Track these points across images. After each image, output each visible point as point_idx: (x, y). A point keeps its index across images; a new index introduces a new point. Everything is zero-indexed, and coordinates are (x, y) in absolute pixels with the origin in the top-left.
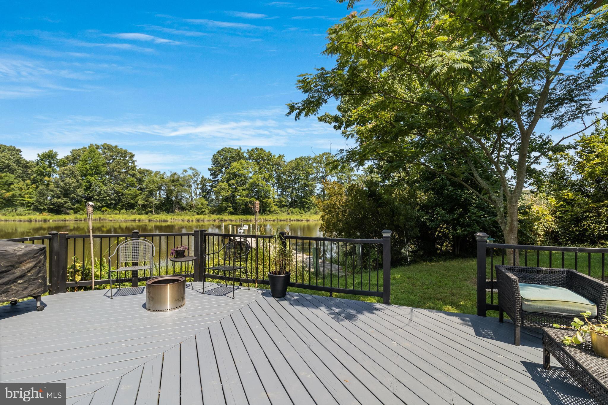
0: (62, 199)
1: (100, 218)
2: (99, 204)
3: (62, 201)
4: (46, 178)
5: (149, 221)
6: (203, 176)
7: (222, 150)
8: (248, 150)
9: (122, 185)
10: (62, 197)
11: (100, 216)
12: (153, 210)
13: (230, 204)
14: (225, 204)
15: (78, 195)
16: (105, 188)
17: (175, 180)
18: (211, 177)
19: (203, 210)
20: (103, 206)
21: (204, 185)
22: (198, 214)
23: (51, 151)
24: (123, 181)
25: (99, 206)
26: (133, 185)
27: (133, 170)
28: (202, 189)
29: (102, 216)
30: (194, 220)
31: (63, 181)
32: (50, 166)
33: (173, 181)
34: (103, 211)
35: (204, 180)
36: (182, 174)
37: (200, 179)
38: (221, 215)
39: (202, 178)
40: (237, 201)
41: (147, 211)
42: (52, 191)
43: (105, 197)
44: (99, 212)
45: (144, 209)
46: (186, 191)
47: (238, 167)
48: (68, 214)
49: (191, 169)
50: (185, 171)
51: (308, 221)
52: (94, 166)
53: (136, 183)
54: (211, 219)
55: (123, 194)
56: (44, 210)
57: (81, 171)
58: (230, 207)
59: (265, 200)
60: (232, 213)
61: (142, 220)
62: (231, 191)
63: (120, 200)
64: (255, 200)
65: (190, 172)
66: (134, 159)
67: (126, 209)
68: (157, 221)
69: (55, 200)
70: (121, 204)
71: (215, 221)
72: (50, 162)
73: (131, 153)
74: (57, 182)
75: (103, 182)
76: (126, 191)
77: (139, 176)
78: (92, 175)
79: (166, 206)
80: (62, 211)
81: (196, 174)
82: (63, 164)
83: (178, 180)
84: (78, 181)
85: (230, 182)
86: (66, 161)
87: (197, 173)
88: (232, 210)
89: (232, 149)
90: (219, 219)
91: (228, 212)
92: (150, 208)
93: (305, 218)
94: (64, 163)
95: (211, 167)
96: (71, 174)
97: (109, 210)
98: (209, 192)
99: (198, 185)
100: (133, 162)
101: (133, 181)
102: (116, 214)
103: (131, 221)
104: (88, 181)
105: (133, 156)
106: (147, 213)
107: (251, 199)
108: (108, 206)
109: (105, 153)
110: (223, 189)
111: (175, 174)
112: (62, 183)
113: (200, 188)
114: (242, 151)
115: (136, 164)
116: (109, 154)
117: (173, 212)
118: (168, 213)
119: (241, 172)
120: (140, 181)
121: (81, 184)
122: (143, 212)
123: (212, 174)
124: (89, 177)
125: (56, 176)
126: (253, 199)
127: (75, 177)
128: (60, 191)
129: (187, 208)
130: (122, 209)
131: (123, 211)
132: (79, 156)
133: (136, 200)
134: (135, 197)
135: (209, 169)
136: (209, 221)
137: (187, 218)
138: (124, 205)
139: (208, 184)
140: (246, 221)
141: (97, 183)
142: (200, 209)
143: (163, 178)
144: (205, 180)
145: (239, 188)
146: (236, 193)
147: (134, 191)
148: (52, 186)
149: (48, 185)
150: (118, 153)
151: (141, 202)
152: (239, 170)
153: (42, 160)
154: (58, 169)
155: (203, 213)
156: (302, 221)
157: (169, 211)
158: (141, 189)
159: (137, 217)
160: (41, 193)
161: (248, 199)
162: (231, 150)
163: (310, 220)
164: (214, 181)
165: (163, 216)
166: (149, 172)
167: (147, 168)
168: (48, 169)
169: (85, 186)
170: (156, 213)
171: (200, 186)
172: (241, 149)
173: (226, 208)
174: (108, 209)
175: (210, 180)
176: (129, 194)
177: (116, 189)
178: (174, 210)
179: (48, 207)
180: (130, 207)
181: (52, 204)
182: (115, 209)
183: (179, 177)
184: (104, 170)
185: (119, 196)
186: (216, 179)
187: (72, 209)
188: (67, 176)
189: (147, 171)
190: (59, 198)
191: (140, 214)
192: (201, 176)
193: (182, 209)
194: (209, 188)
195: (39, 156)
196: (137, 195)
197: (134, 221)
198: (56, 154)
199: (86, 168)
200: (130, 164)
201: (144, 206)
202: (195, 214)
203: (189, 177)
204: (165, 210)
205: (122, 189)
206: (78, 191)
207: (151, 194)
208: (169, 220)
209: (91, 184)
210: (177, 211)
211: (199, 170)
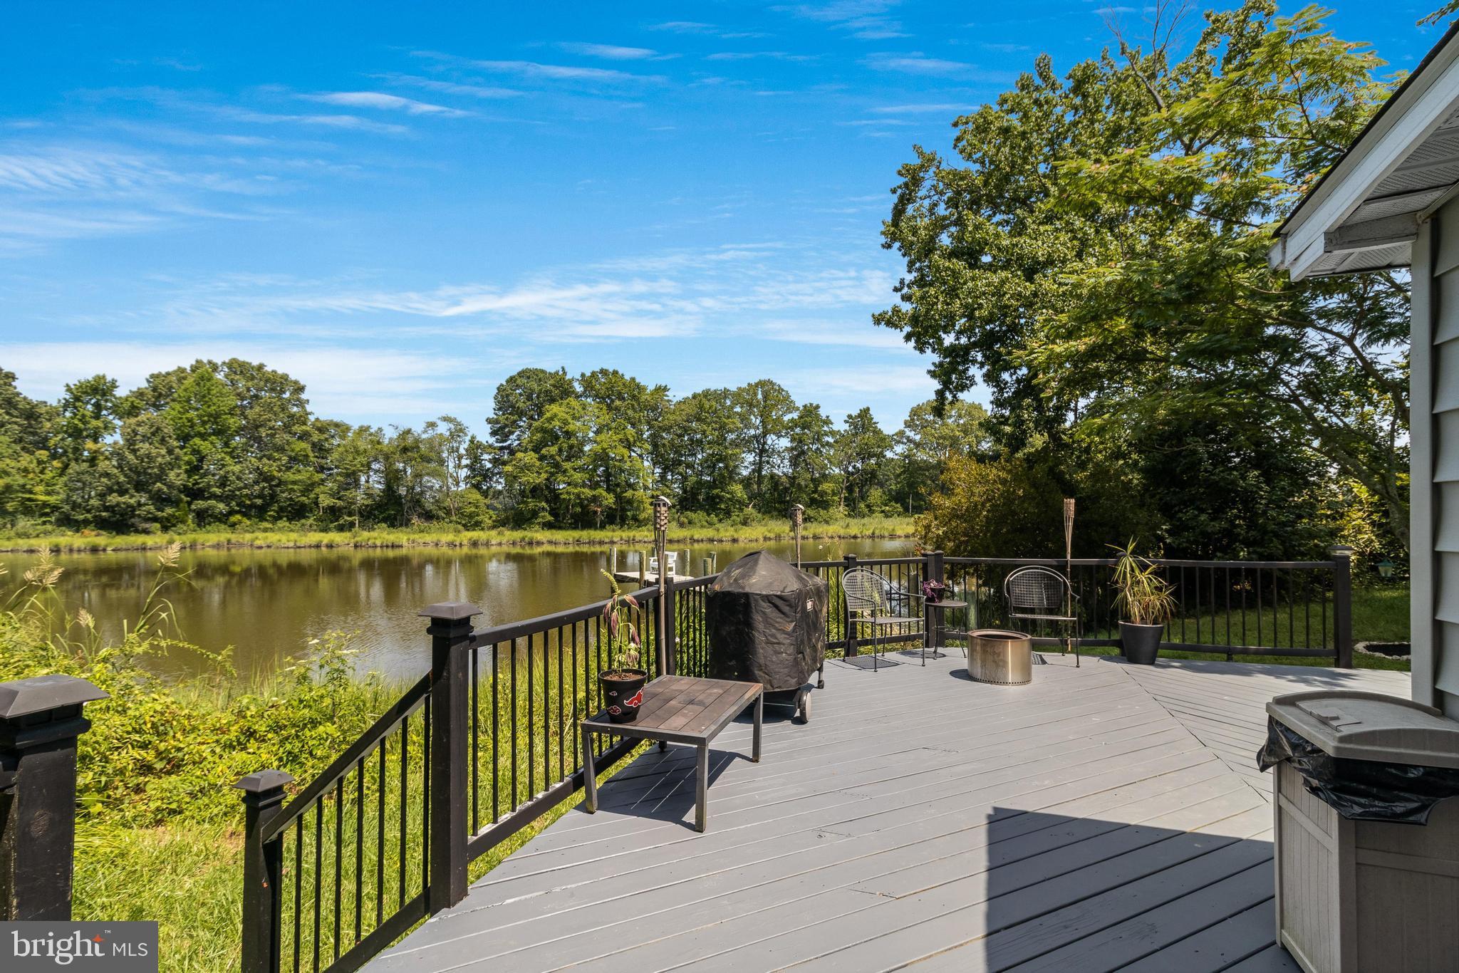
0: (132, 496)
1: (229, 542)
2: (221, 506)
3: (132, 501)
4: (89, 444)
5: (356, 546)
6: (473, 438)
7: (521, 374)
8: (583, 375)
9: (279, 459)
10: (132, 491)
11: (226, 535)
12: (356, 518)
13: (544, 504)
14: (532, 504)
15: (170, 486)
16: (237, 468)
17: (408, 447)
18: (492, 440)
19: (479, 518)
20: (232, 513)
21: (476, 459)
22: (466, 527)
23: (100, 378)
24: (281, 449)
25: (224, 513)
26: (305, 460)
27: (304, 423)
28: (471, 468)
29: (234, 537)
30: (465, 542)
31: (134, 451)
32: (97, 416)
33: (405, 450)
34: (233, 525)
35: (475, 447)
36: (425, 432)
37: (466, 445)
38: (525, 529)
39: (472, 441)
40: (562, 497)
41: (341, 522)
42: (106, 475)
43: (239, 489)
44: (223, 526)
45: (334, 517)
46: (434, 474)
47: (562, 415)
48: (146, 532)
49: (446, 419)
50: (432, 425)
51: (735, 541)
52: (210, 415)
53: (311, 454)
54: (504, 540)
55: (280, 483)
56: (86, 523)
57: (178, 427)
58: (544, 510)
59: (629, 494)
60: (549, 526)
61: (338, 546)
62: (546, 472)
63: (273, 496)
64: (604, 494)
65: (443, 429)
66: (304, 396)
67: (290, 520)
68: (374, 547)
69: (114, 499)
70: (275, 507)
71: (514, 543)
72: (97, 406)
73: (296, 382)
74: (117, 453)
75: (231, 454)
76: (290, 476)
77: (316, 437)
78: (203, 436)
79: (388, 509)
80: (133, 525)
81: (458, 431)
82: (133, 411)
83: (415, 448)
84: (170, 452)
85: (544, 451)
86: (136, 403)
87: (460, 431)
88: (549, 518)
89: (543, 371)
90: (523, 539)
91: (539, 523)
92: (350, 514)
93: (728, 534)
94: (133, 407)
95: (492, 416)
96: (153, 434)
97: (248, 522)
98: (486, 476)
99: (460, 458)
100: (301, 403)
101: (305, 450)
102: (265, 530)
103: (310, 547)
104: (196, 452)
105: (301, 389)
106: (341, 529)
107: (596, 492)
108: (245, 512)
109: (232, 382)
110: (527, 468)
111: (409, 432)
112: (130, 457)
113: (466, 466)
114: (568, 377)
115: (309, 408)
116: (243, 383)
117: (407, 523)
118: (392, 525)
119: (571, 428)
120: (320, 449)
121: (177, 458)
122: (332, 525)
123: (493, 433)
124: (197, 441)
125: (113, 439)
126: (601, 491)
127: (163, 441)
128: (126, 476)
129: (439, 514)
130: (278, 519)
131: (281, 524)
132: (170, 389)
133: (312, 496)
134: (309, 488)
135: (488, 421)
136: (500, 544)
137: (447, 537)
138: (281, 509)
139: (486, 457)
140: (589, 543)
141: (218, 456)
142: (471, 516)
143: (379, 443)
144: (478, 447)
145: (567, 465)
146: (560, 477)
147: (308, 475)
148: (103, 465)
149: (92, 461)
150: (267, 381)
151: (325, 501)
152: (565, 423)
153: (77, 399)
154: (118, 423)
155: (477, 525)
156: (721, 541)
157: (396, 522)
158: (325, 470)
159: (314, 537)
160: (76, 482)
161: (588, 492)
162: (541, 375)
163: (740, 539)
164: (501, 448)
165: (381, 536)
166: (342, 429)
167: (337, 419)
168: (94, 423)
169: (188, 463)
170: (362, 527)
171: (465, 462)
172: (565, 373)
173: (535, 514)
174: (245, 520)
175: (491, 446)
176: (294, 483)
177: (266, 469)
178: (409, 520)
179: (95, 517)
180: (297, 513)
181: (106, 509)
182: (262, 519)
183: (417, 441)
184: (234, 422)
185: (271, 487)
186: (505, 444)
187: (155, 519)
188: (145, 438)
189: (337, 425)
190: (122, 492)
191: (325, 530)
192: (468, 438)
193: (429, 516)
194: (488, 466)
195: (69, 390)
196: (313, 485)
197: (318, 546)
198: (114, 384)
199: (190, 420)
200: (295, 409)
201: (334, 512)
202: (460, 527)
203: (442, 440)
204: (384, 520)
205: (280, 470)
206: (172, 475)
207: (351, 479)
208: (405, 543)
209: (201, 459)
210: (415, 520)
211: (465, 423)
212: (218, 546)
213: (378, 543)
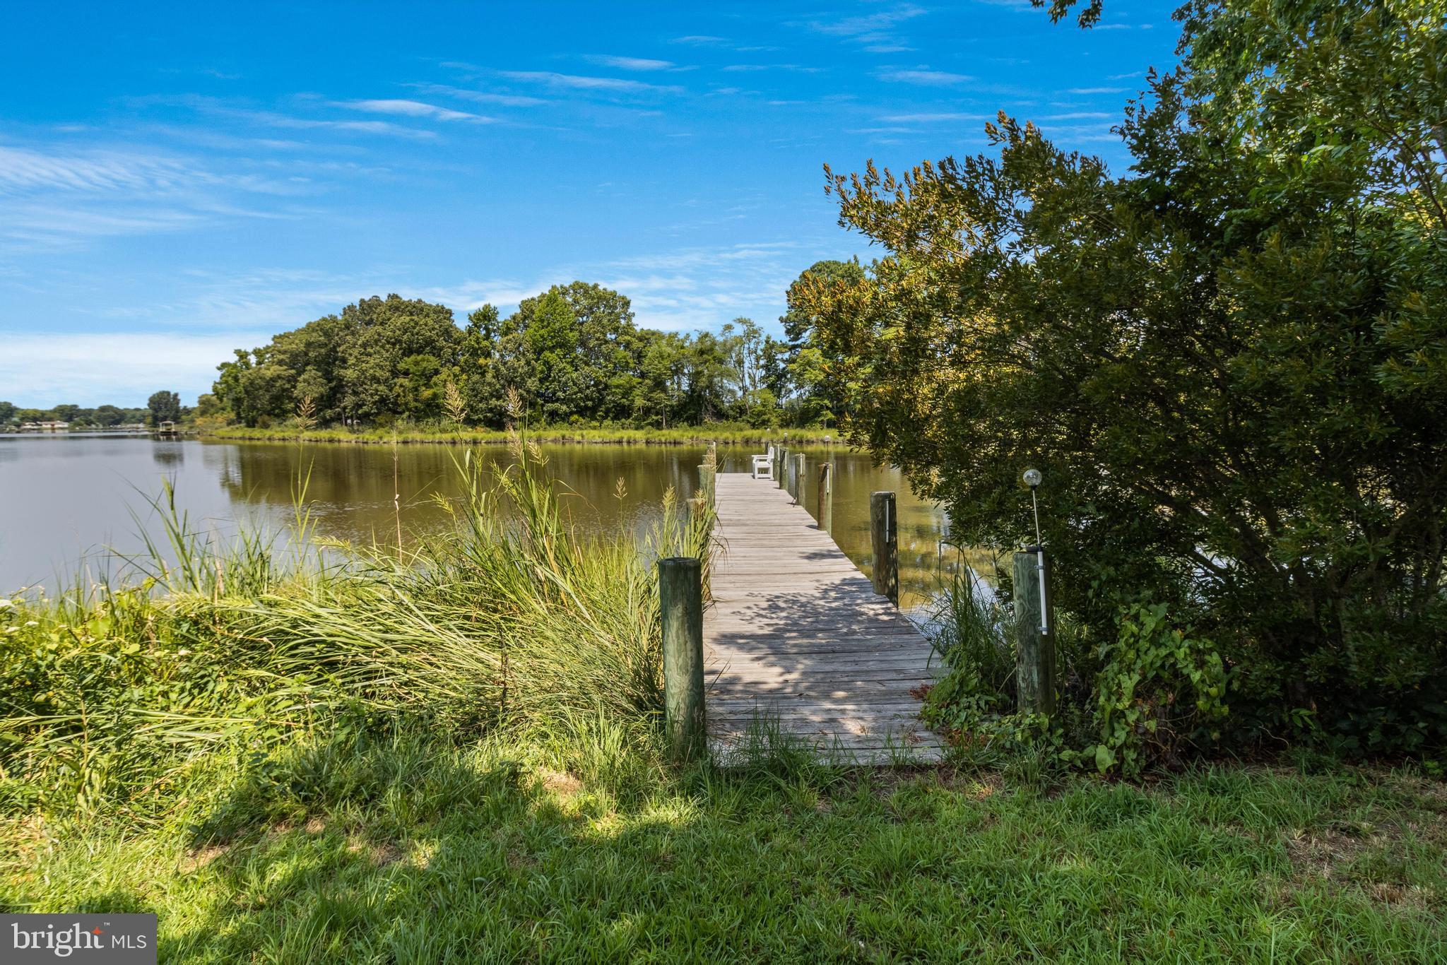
1: (563, 437)
2: (564, 407)
4: (482, 361)
5: (647, 443)
6: (768, 338)
7: (813, 270)
8: (875, 262)
9: (606, 367)
11: (564, 432)
12: (663, 419)
13: (826, 401)
14: (815, 403)
16: (575, 375)
17: (707, 351)
18: (786, 339)
19: (766, 417)
20: (572, 413)
21: (771, 359)
22: (754, 426)
23: (487, 307)
24: (606, 358)
25: (566, 414)
27: (627, 334)
28: (766, 367)
29: (567, 433)
30: (739, 440)
31: (505, 364)
32: (487, 337)
33: (702, 352)
34: (571, 424)
35: (770, 345)
36: (723, 334)
37: (762, 346)
38: (802, 428)
39: (767, 342)
41: (650, 421)
42: (489, 384)
43: (576, 393)
44: (563, 425)
45: (645, 418)
46: (729, 375)
48: (514, 429)
49: (741, 321)
50: (728, 327)
52: (556, 332)
53: (631, 361)
55: (607, 387)
56: (479, 420)
57: (534, 343)
58: (828, 408)
60: (831, 425)
61: (635, 442)
63: (601, 401)
65: (739, 330)
66: (631, 310)
67: (614, 419)
68: (660, 443)
69: (494, 402)
70: (603, 408)
71: (785, 442)
72: (486, 329)
73: (623, 298)
74: (496, 368)
75: (571, 363)
76: (615, 381)
77: (637, 345)
78: (552, 349)
79: (689, 410)
80: (505, 424)
81: (752, 333)
82: (507, 331)
83: (711, 350)
84: (528, 363)
86: (513, 325)
87: (755, 332)
88: (830, 416)
89: (835, 263)
90: (795, 438)
91: (822, 422)
92: (658, 415)
94: (508, 329)
95: (785, 315)
96: (517, 349)
97: (582, 421)
98: (782, 375)
99: (757, 359)
100: (629, 317)
101: (625, 358)
102: (595, 428)
103: (614, 442)
104: (546, 363)
105: (627, 304)
106: (649, 427)
108: (582, 412)
109: (576, 302)
110: (809, 365)
111: (707, 335)
112: (503, 369)
113: (762, 367)
114: (861, 266)
115: (634, 320)
116: (584, 302)
117: (699, 422)
118: (691, 425)
120: (640, 356)
121: (534, 369)
122: (642, 424)
123: (788, 332)
124: (547, 353)
125: (495, 355)
127: (523, 355)
128: (502, 384)
129: (731, 412)
130: (604, 418)
131: (608, 422)
132: (533, 312)
133: (630, 398)
134: (627, 392)
135: (781, 320)
137: (724, 435)
138: (608, 410)
139: (779, 356)
141: (562, 366)
142: (760, 414)
143: (682, 347)
144: (772, 347)
147: (627, 379)
148: (489, 376)
149: (483, 374)
150: (599, 298)
151: (639, 402)
153: (475, 325)
154: (498, 342)
155: (765, 423)
157: (694, 421)
158: (643, 375)
159: (628, 434)
160: (473, 390)
162: (833, 267)
164: (794, 347)
165: (678, 432)
166: (657, 335)
167: (653, 328)
168: (485, 343)
169: (542, 372)
170: (670, 426)
171: (762, 362)
172: (857, 261)
173: (817, 413)
174: (580, 420)
175: (784, 345)
176: (617, 387)
177: (594, 376)
178: (703, 419)
179: (484, 417)
180: (621, 412)
181: (491, 410)
182: (593, 418)
183: (714, 343)
184: (573, 336)
185: (599, 391)
186: (799, 342)
188: (511, 353)
189: (653, 333)
190: (500, 397)
191: (633, 428)
192: (763, 338)
193: (720, 415)
194: (782, 365)
195: (470, 318)
196: (632, 388)
197: (620, 442)
198: (496, 313)
199: (542, 336)
200: (623, 322)
201: (647, 411)
202: (746, 426)
203: (739, 341)
204: (687, 419)
205: (606, 376)
206: (530, 383)
207: (658, 383)
208: (688, 440)
209: (550, 369)
210: (708, 419)
211: (758, 323)
212: (555, 441)
213: (668, 440)
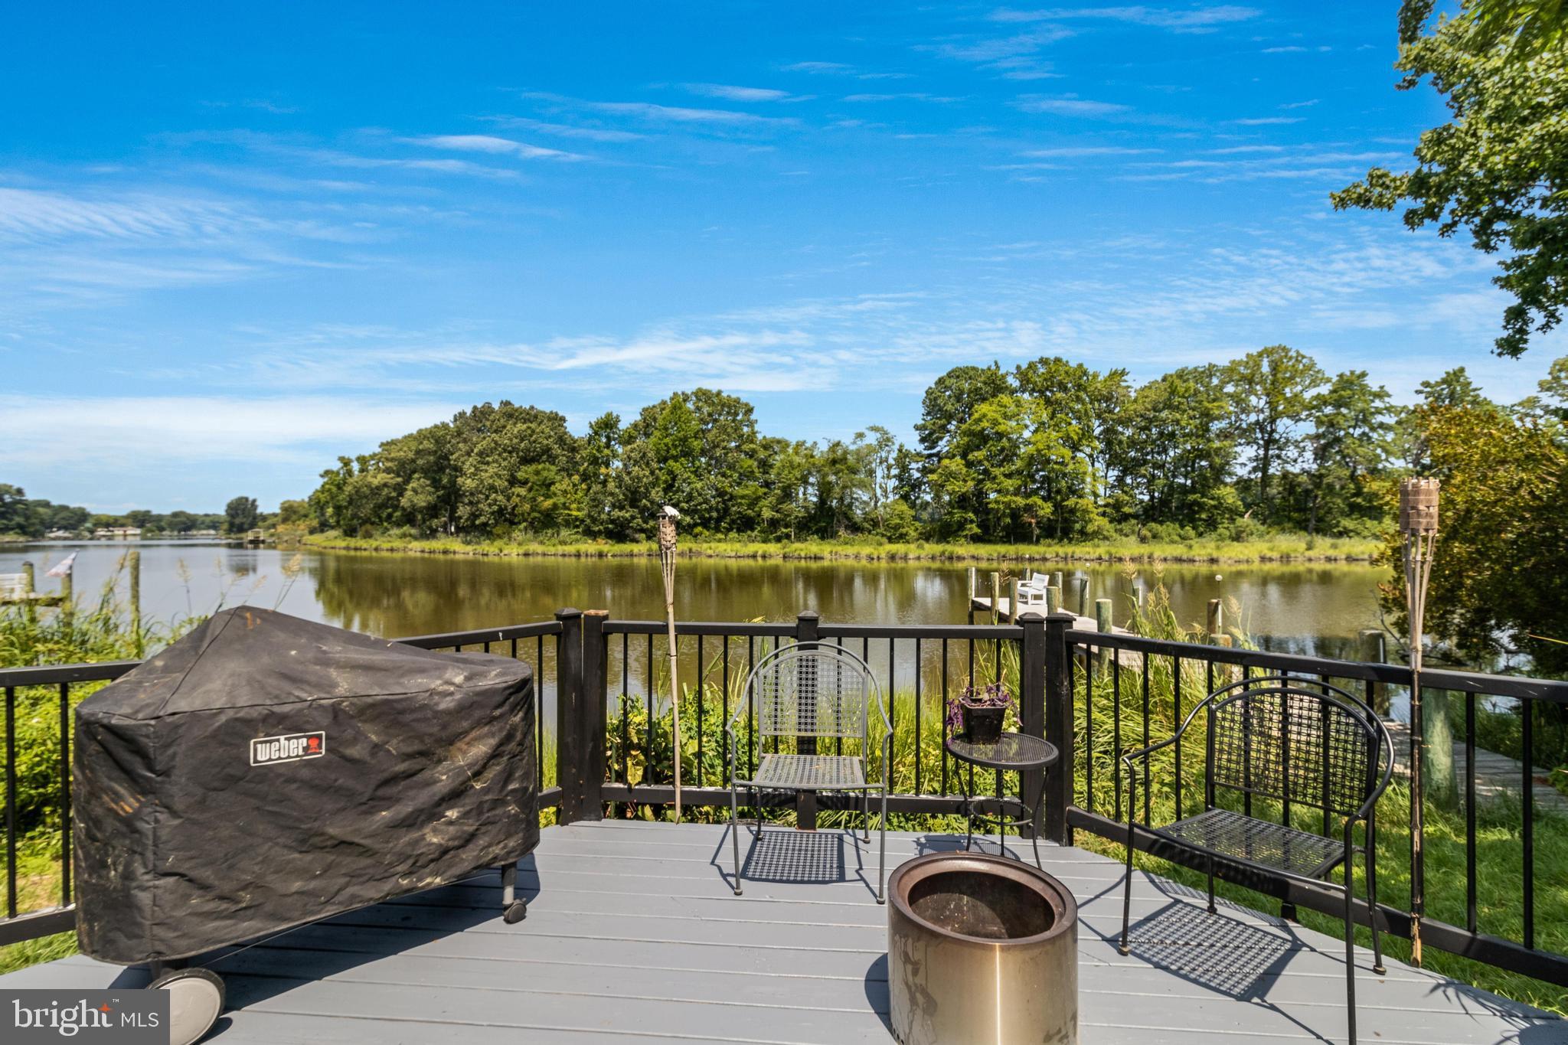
0: (627, 511)
1: (690, 550)
2: (688, 519)
3: (627, 515)
4: (603, 470)
5: (785, 557)
6: (901, 446)
7: (949, 375)
8: (1018, 367)
9: (731, 476)
10: (627, 507)
11: (690, 545)
12: (791, 531)
13: (970, 514)
14: (958, 515)
15: (652, 502)
16: (699, 485)
17: (837, 460)
18: (920, 448)
19: (904, 531)
20: (696, 525)
21: (904, 469)
22: (890, 540)
23: (609, 415)
24: (731, 467)
25: (689, 525)
26: (750, 475)
27: (752, 442)
28: (899, 477)
29: (694, 546)
30: (883, 555)
31: (629, 473)
32: (608, 446)
33: (834, 462)
34: (696, 536)
35: (903, 456)
36: (854, 443)
37: (894, 455)
38: (948, 542)
39: (900, 451)
40: (990, 506)
41: (779, 533)
42: (612, 494)
43: (700, 504)
44: (689, 537)
45: (773, 530)
46: (862, 485)
47: (991, 415)
48: (637, 542)
49: (873, 429)
50: (860, 436)
51: (1213, 561)
52: (681, 440)
53: (756, 470)
54: (923, 554)
55: (732, 497)
56: (600, 532)
57: (658, 451)
58: (972, 522)
59: (1071, 502)
60: (976, 539)
61: (771, 556)
62: (973, 479)
63: (726, 510)
64: (1040, 502)
65: (872, 439)
66: (753, 417)
67: (739, 531)
68: (800, 558)
69: (616, 513)
70: (728, 520)
71: (933, 558)
72: (608, 438)
73: (747, 405)
74: (619, 478)
75: (695, 473)
76: (738, 491)
77: (762, 455)
78: (675, 458)
79: (819, 522)
80: (628, 536)
81: (886, 441)
82: (629, 440)
83: (844, 460)
84: (652, 473)
85: (970, 457)
86: (634, 433)
87: (888, 440)
88: (976, 530)
89: (974, 369)
90: (943, 553)
91: (966, 536)
92: (786, 527)
93: (1203, 552)
94: (630, 437)
95: (920, 422)
96: (641, 458)
97: (707, 533)
98: (916, 486)
99: (889, 468)
100: (751, 424)
101: (750, 467)
102: (720, 541)
103: (748, 556)
104: (671, 472)
105: (749, 410)
106: (778, 540)
107: (1030, 501)
108: (705, 523)
109: (698, 409)
110: (951, 475)
111: (838, 444)
112: (627, 478)
113: (895, 476)
114: (1002, 371)
115: (757, 428)
116: (706, 409)
117: (833, 535)
118: (823, 538)
119: (1001, 428)
120: (765, 465)
121: (657, 478)
122: (771, 537)
123: (923, 440)
124: (671, 462)
125: (617, 464)
126: (1036, 500)
127: (647, 464)
128: (624, 494)
129: (866, 525)
130: (729, 530)
131: (733, 535)
132: (655, 420)
133: (757, 509)
134: (754, 501)
135: (917, 428)
136: (918, 558)
137: (866, 550)
138: (733, 522)
139: (914, 465)
140: (1017, 559)
141: (686, 475)
142: (897, 527)
143: (812, 456)
144: (906, 456)
145: (996, 471)
146: (988, 485)
147: (753, 489)
148: (611, 486)
149: (604, 483)
150: (723, 405)
151: (767, 514)
152: (995, 423)
153: (596, 433)
154: (620, 450)
155: (902, 538)
156: (1192, 561)
157: (826, 533)
158: (767, 484)
159: (759, 548)
160: (594, 500)
161: (1020, 501)
162: (971, 373)
163: (1222, 560)
164: (930, 456)
165: (812, 546)
166: (783, 444)
167: (779, 436)
168: (606, 451)
169: (665, 482)
170: (799, 539)
171: (895, 472)
172: (998, 367)
173: (961, 525)
174: (705, 531)
175: (919, 454)
176: (743, 497)
177: (719, 486)
178: (837, 532)
179: (605, 528)
180: (746, 525)
181: (612, 522)
182: (717, 530)
183: (846, 453)
184: (696, 444)
185: (724, 502)
186: (934, 451)
187: (642, 531)
188: (636, 463)
189: (779, 442)
190: (621, 508)
191: (765, 541)
192: (896, 447)
193: (855, 528)
194: (917, 475)
195: (591, 426)
196: (758, 499)
197: (754, 556)
198: (618, 420)
199: (666, 445)
200: (745, 429)
201: (774, 524)
202: (885, 540)
203: (871, 450)
204: (816, 532)
205: (731, 486)
206: (653, 492)
207: (787, 494)
208: (826, 555)
209: (674, 479)
210: (842, 532)
211: (892, 432)
212: (682, 554)
213: (803, 555)
